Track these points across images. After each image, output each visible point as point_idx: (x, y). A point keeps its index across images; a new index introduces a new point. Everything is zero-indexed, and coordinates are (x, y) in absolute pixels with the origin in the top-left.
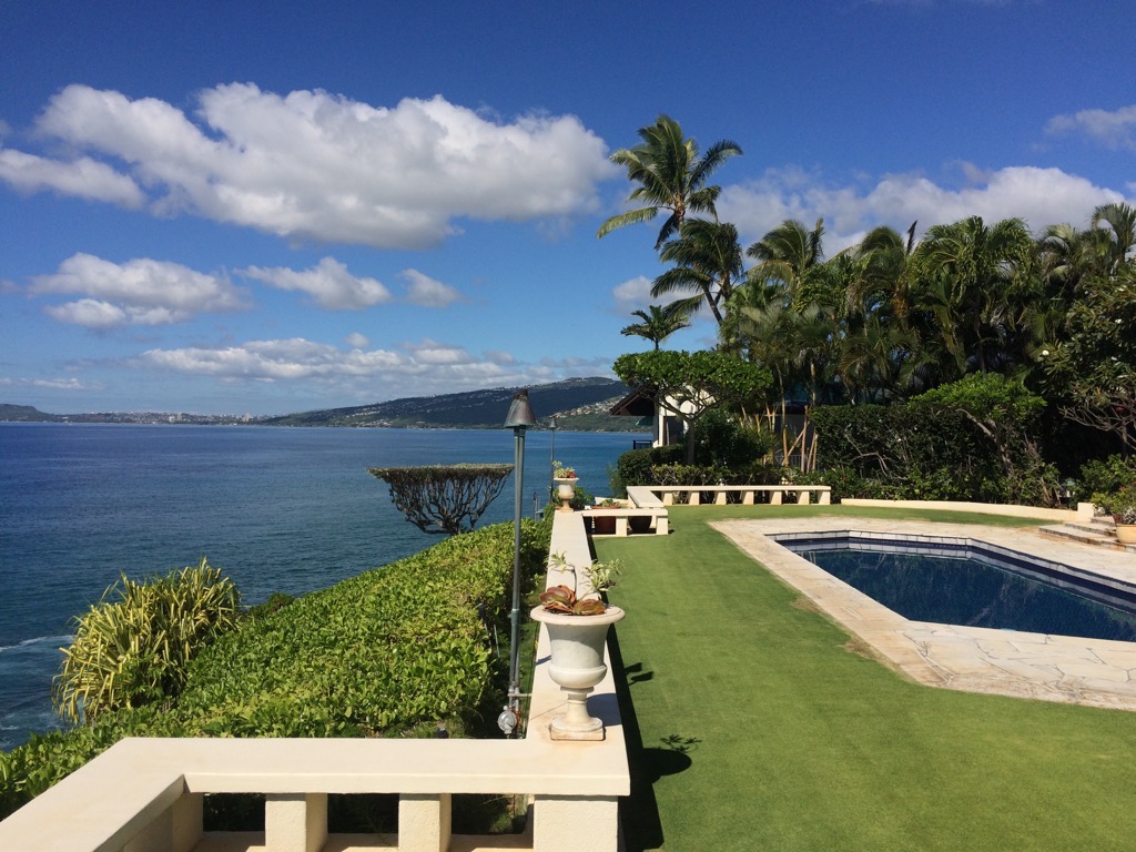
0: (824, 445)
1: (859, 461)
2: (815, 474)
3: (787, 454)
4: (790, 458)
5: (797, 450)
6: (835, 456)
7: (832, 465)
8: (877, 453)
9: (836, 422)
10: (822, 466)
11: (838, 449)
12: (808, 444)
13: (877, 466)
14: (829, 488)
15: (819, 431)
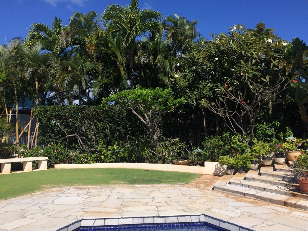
0: (43, 130)
1: (65, 140)
2: (37, 149)
3: (18, 137)
4: (20, 139)
5: (25, 134)
6: (50, 137)
7: (48, 142)
8: (76, 135)
9: (52, 115)
10: (42, 144)
11: (53, 132)
12: (33, 130)
13: (76, 142)
14: (47, 158)
15: (40, 121)
